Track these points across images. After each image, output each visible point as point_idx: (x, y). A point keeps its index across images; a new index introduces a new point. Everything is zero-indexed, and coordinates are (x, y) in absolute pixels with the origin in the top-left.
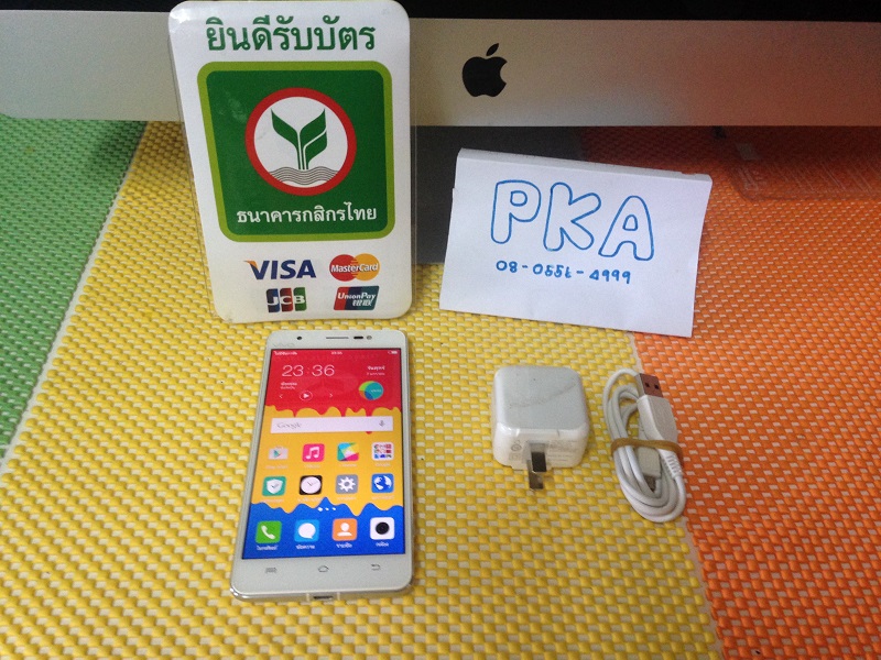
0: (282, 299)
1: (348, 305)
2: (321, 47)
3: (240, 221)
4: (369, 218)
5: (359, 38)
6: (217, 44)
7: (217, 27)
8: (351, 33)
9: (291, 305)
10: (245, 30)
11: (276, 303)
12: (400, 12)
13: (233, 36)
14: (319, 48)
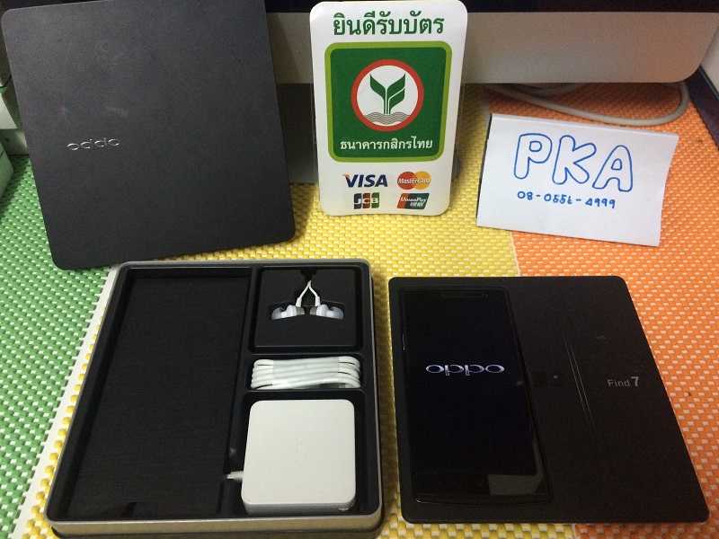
0: (364, 200)
1: (407, 206)
2: (407, 32)
3: (342, 148)
5: (433, 25)
6: (339, 31)
7: (340, 19)
8: (428, 23)
9: (369, 204)
10: (358, 21)
11: (359, 203)
12: (462, 8)
13: (351, 25)
14: (405, 33)
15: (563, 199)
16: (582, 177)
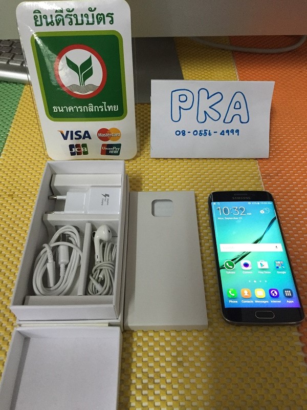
0: (76, 149)
1: (107, 153)
3: (54, 111)
4: (115, 110)
5: (106, 18)
6: (39, 23)
7: (38, 15)
8: (102, 16)
9: (81, 152)
10: (51, 16)
11: (74, 151)
13: (46, 18)
14: (87, 24)
15: (205, 133)
16: (216, 116)
